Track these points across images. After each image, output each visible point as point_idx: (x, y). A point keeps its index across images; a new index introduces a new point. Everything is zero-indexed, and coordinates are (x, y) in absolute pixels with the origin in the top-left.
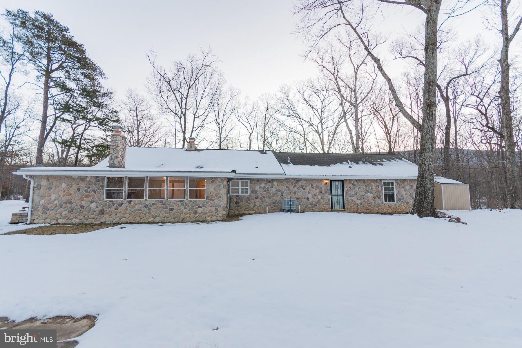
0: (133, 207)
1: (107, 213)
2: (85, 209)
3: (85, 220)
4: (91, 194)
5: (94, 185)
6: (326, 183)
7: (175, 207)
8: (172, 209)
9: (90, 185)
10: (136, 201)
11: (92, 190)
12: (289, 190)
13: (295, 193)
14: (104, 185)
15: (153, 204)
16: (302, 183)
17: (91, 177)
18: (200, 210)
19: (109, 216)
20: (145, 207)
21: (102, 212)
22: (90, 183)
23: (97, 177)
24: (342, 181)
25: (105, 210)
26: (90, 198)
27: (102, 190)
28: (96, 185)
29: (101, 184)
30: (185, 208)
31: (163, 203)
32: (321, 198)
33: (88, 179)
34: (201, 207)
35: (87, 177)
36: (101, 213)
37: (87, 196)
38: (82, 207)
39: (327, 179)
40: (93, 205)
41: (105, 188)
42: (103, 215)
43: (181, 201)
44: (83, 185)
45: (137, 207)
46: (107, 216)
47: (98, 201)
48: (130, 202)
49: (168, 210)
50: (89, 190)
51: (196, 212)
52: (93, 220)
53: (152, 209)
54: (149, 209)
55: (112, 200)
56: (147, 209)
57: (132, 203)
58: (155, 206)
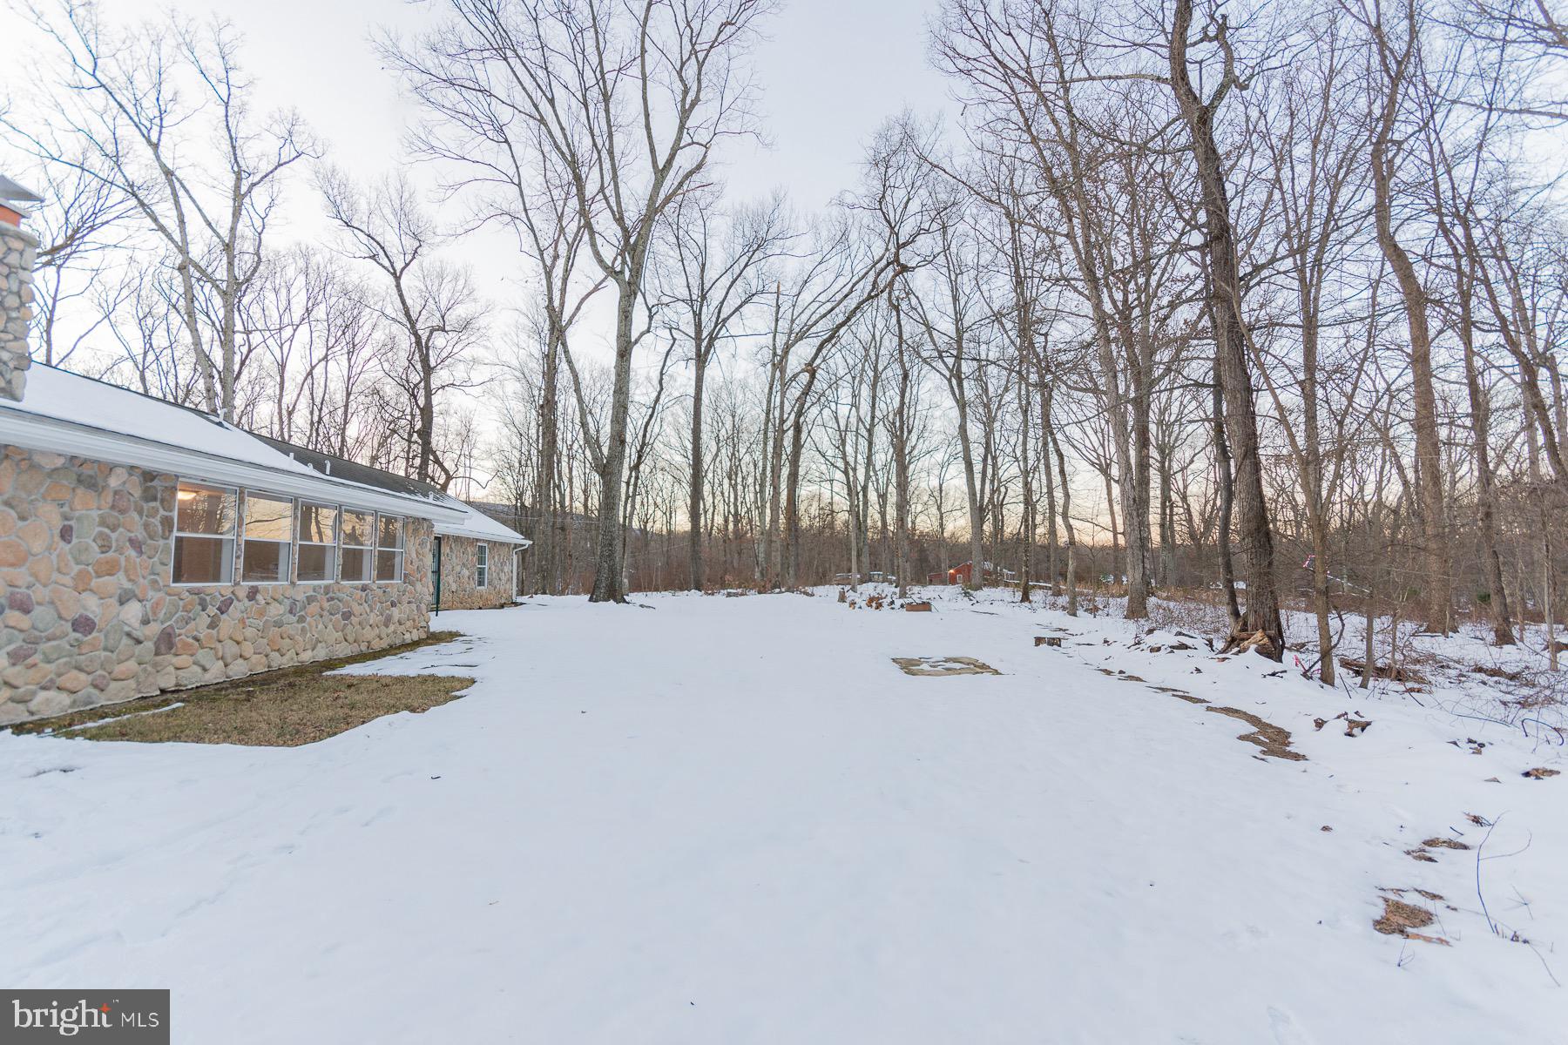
0: (262, 613)
1: (186, 645)
2: (94, 634)
3: (96, 692)
4: (122, 559)
5: (136, 516)
7: (356, 609)
8: (347, 616)
9: (122, 512)
10: (266, 590)
11: (131, 540)
14: (172, 520)
15: (310, 600)
17: (132, 469)
18: (396, 613)
19: (191, 660)
20: (291, 612)
21: (166, 642)
22: (119, 504)
23: (149, 476)
25: (176, 631)
26: (120, 581)
27: (161, 542)
28: (140, 513)
29: (162, 512)
30: (371, 610)
31: (331, 595)
33: (114, 482)
34: (396, 606)
35: (111, 468)
36: (163, 648)
37: (111, 569)
38: (84, 625)
40: (133, 611)
41: (176, 533)
42: (169, 657)
43: (363, 588)
44: (91, 512)
45: (276, 610)
46: (183, 660)
47: (151, 594)
48: (252, 594)
49: (339, 616)
50: (114, 536)
51: (388, 622)
52: (132, 683)
53: (308, 619)
54: (302, 619)
55: (198, 589)
56: (296, 619)
57: (259, 597)
58: (314, 607)
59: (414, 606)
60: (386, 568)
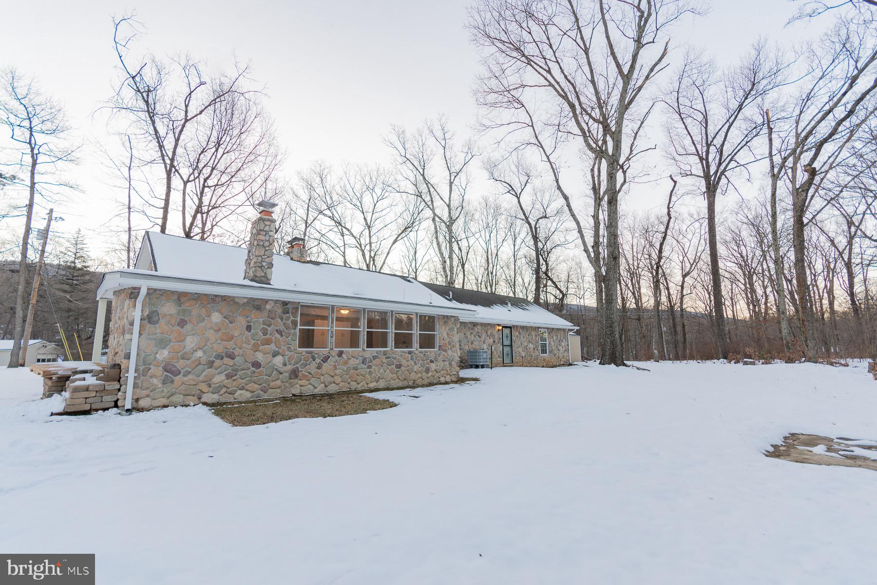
0: (346, 363)
1: (304, 376)
2: (261, 369)
3: (262, 393)
4: (273, 338)
5: (279, 320)
6: (499, 330)
7: (404, 362)
8: (399, 366)
9: (273, 319)
10: (348, 352)
11: (277, 330)
12: (466, 337)
13: (472, 343)
14: (297, 321)
15: (375, 357)
16: (478, 328)
17: (276, 302)
18: (433, 366)
19: (307, 382)
20: (363, 363)
21: (295, 374)
22: (271, 315)
23: (285, 303)
24: (510, 328)
25: (300, 369)
26: (273, 347)
27: (292, 331)
28: (282, 319)
29: (292, 318)
30: (416, 364)
31: (388, 355)
32: (495, 349)
33: (268, 307)
34: (433, 362)
35: (266, 301)
36: (293, 376)
37: (268, 342)
38: (257, 365)
39: (499, 325)
40: (279, 360)
41: (299, 327)
42: (296, 380)
43: (410, 353)
44: (259, 319)
45: (353, 362)
46: (303, 382)
47: (287, 353)
48: (340, 354)
49: (394, 367)
50: (269, 329)
51: (428, 370)
52: (279, 390)
53: (373, 367)
54: (369, 367)
55: (310, 351)
56: (366, 367)
57: (344, 355)
58: (376, 362)
59: (447, 363)
60: (427, 342)
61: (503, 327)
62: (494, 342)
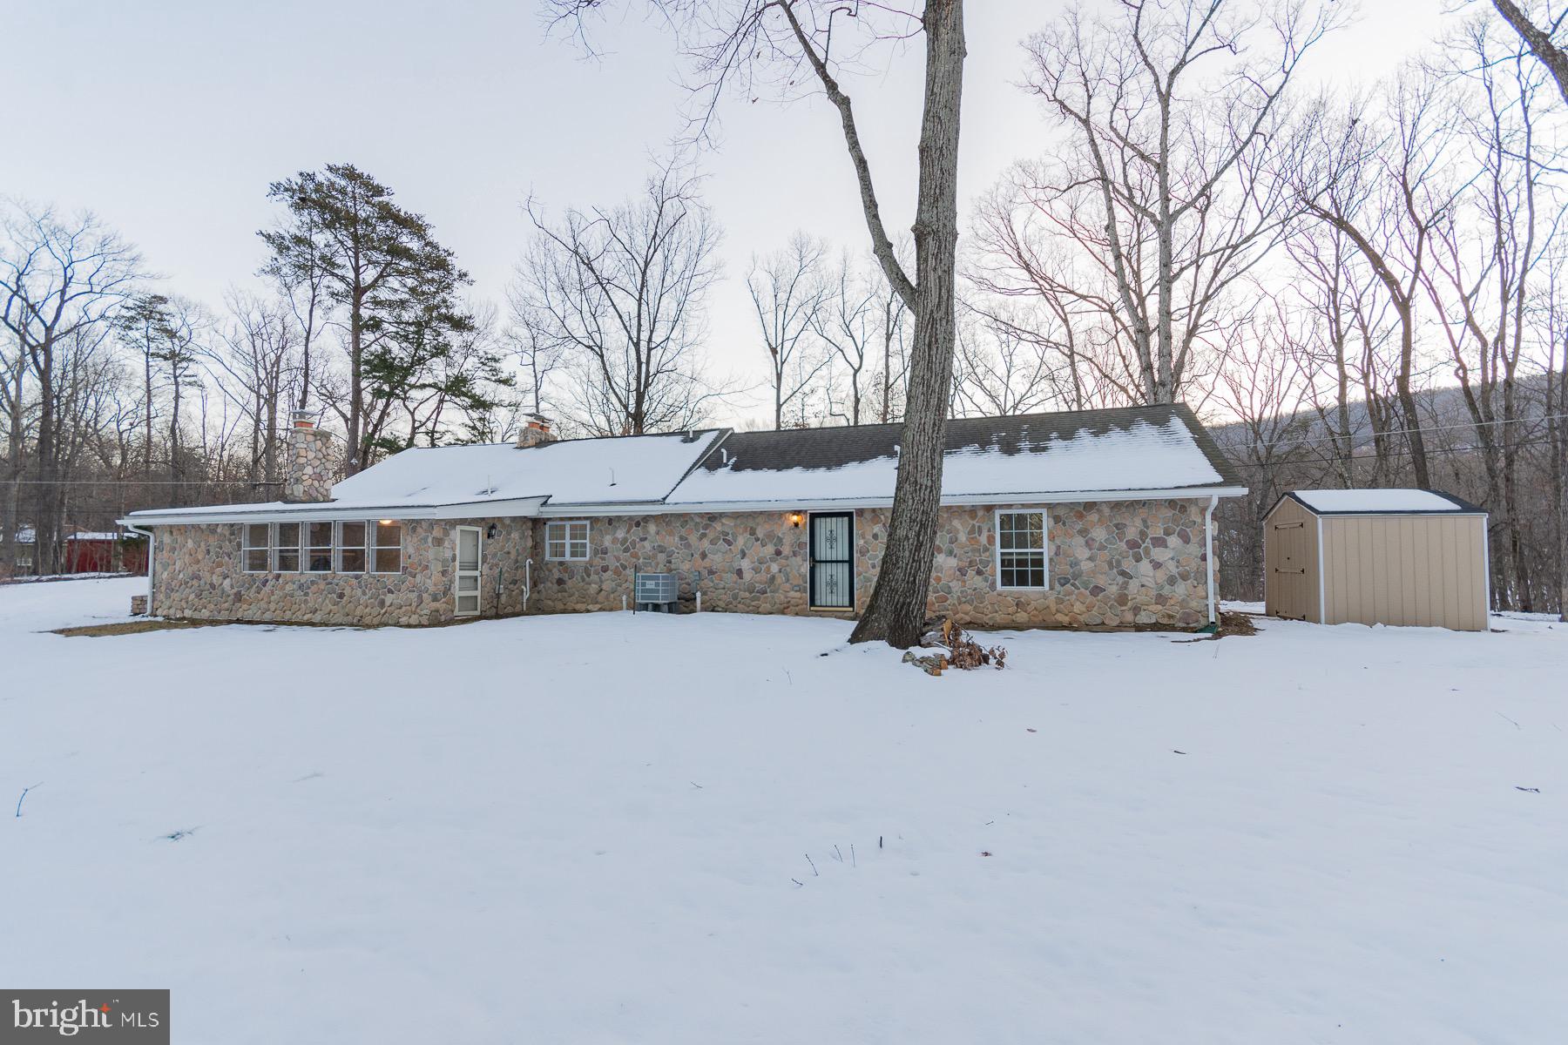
0: (283, 588)
1: (245, 599)
3: (217, 613)
4: (224, 561)
5: (228, 543)
6: (796, 525)
7: (347, 591)
8: (341, 596)
9: (222, 541)
10: (285, 576)
11: (226, 553)
12: (688, 546)
13: (704, 556)
14: (242, 542)
15: (313, 583)
16: (723, 524)
17: (224, 524)
18: (389, 599)
19: (248, 607)
20: (301, 589)
21: (238, 597)
22: (222, 537)
23: (232, 525)
24: (849, 515)
25: (243, 592)
26: (223, 569)
27: (239, 553)
28: (230, 541)
29: (238, 539)
30: (364, 593)
31: (329, 580)
32: (780, 571)
33: (219, 530)
34: (393, 593)
35: (217, 527)
36: (237, 600)
37: (220, 565)
38: (213, 586)
39: (797, 513)
40: (227, 582)
41: (244, 548)
42: (240, 603)
43: (357, 577)
44: (213, 541)
45: (289, 587)
46: (246, 606)
47: (235, 575)
48: (278, 577)
49: (335, 596)
50: (221, 552)
51: (382, 603)
52: (227, 612)
53: (311, 595)
54: (306, 594)
55: (252, 574)
56: (302, 593)
57: (280, 580)
58: (314, 588)
60: (387, 561)
61: (814, 516)
62: (778, 553)
